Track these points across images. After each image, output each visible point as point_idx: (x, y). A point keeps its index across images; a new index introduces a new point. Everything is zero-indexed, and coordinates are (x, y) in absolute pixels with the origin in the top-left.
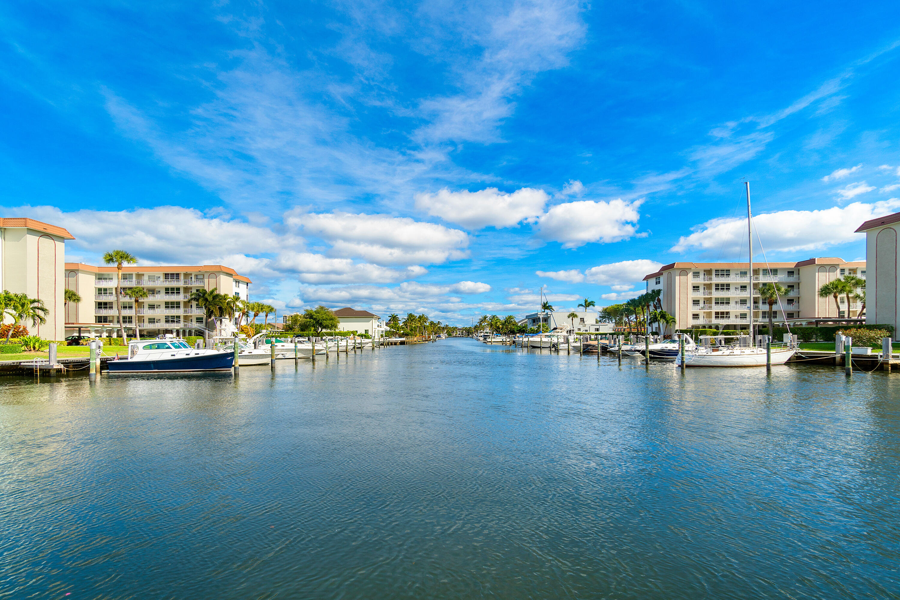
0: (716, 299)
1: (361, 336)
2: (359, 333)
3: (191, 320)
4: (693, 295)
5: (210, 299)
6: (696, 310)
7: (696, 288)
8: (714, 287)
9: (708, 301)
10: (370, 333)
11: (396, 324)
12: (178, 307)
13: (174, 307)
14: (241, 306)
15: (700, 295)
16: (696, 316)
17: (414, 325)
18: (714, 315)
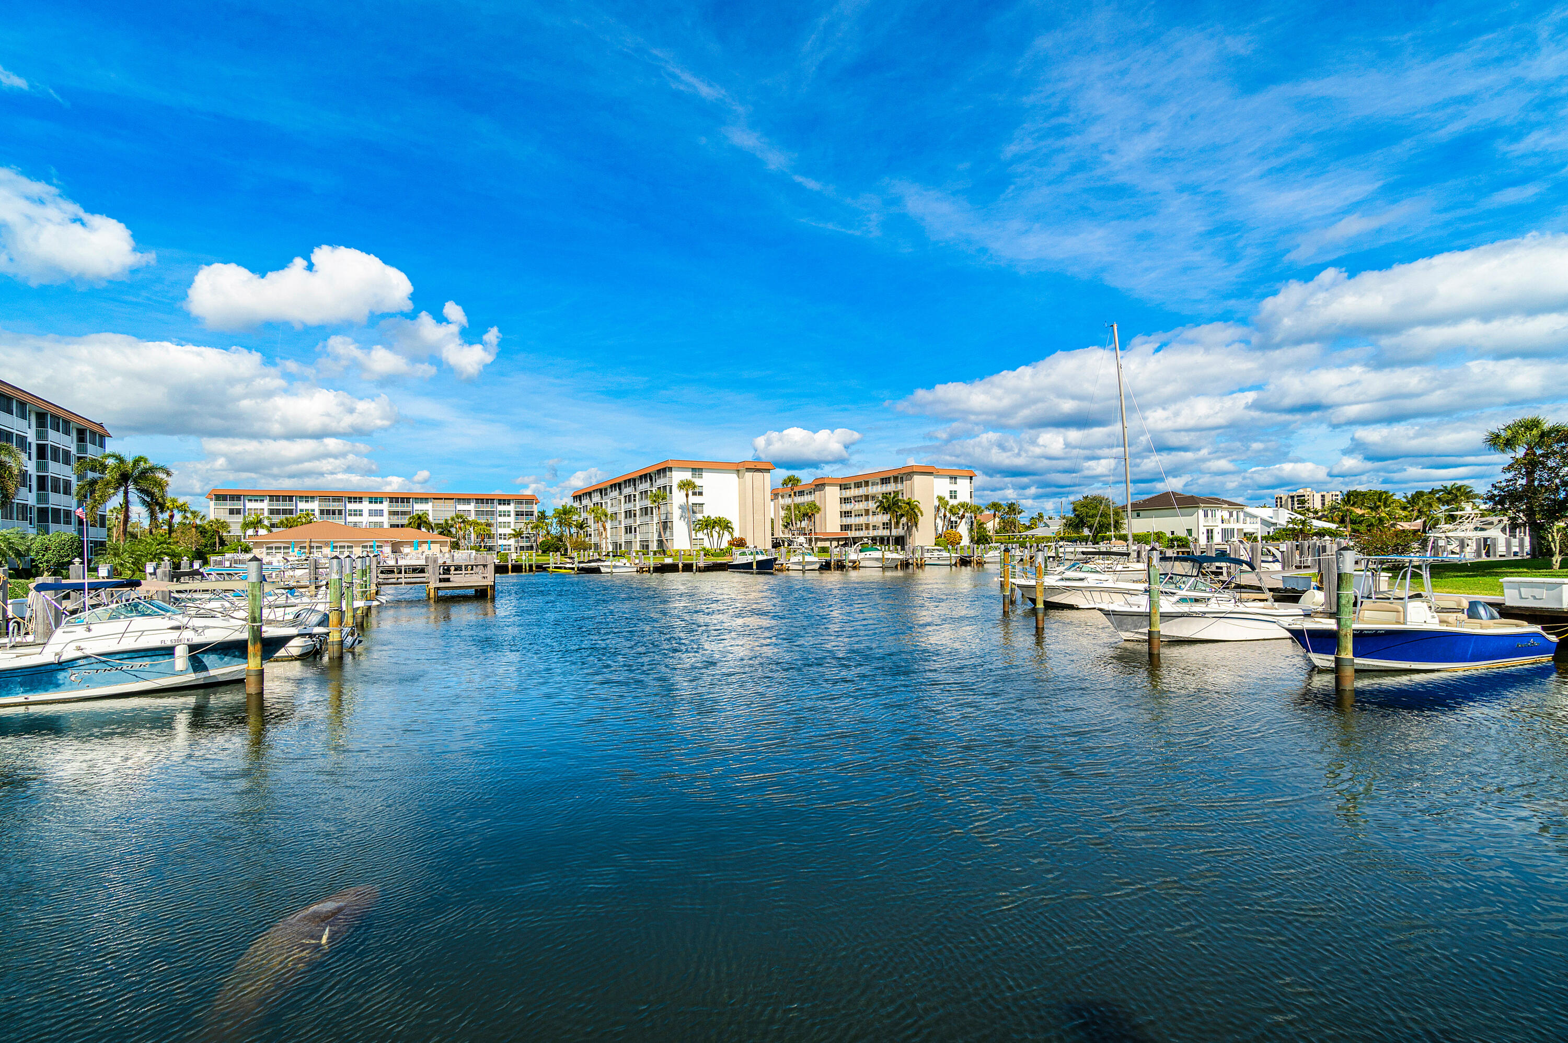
5: (891, 505)
10: (1195, 535)
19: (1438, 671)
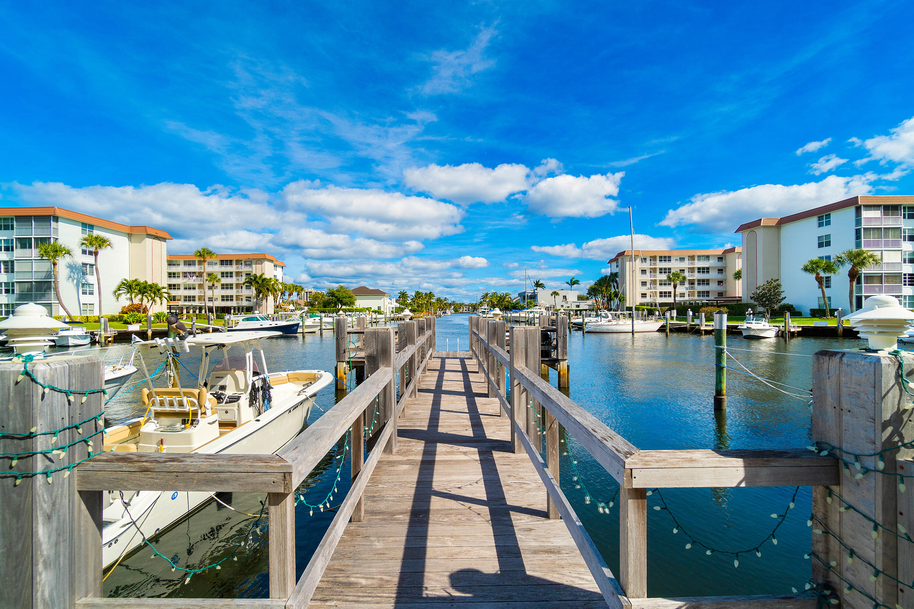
0: (660, 281)
1: (375, 312)
2: (372, 309)
3: (242, 299)
4: (640, 277)
5: (260, 282)
6: (644, 290)
7: (644, 271)
8: (658, 271)
9: (654, 282)
10: (382, 309)
11: (405, 301)
12: (232, 288)
13: (228, 288)
14: (281, 287)
15: (647, 277)
16: (644, 295)
17: (420, 302)
18: (658, 294)
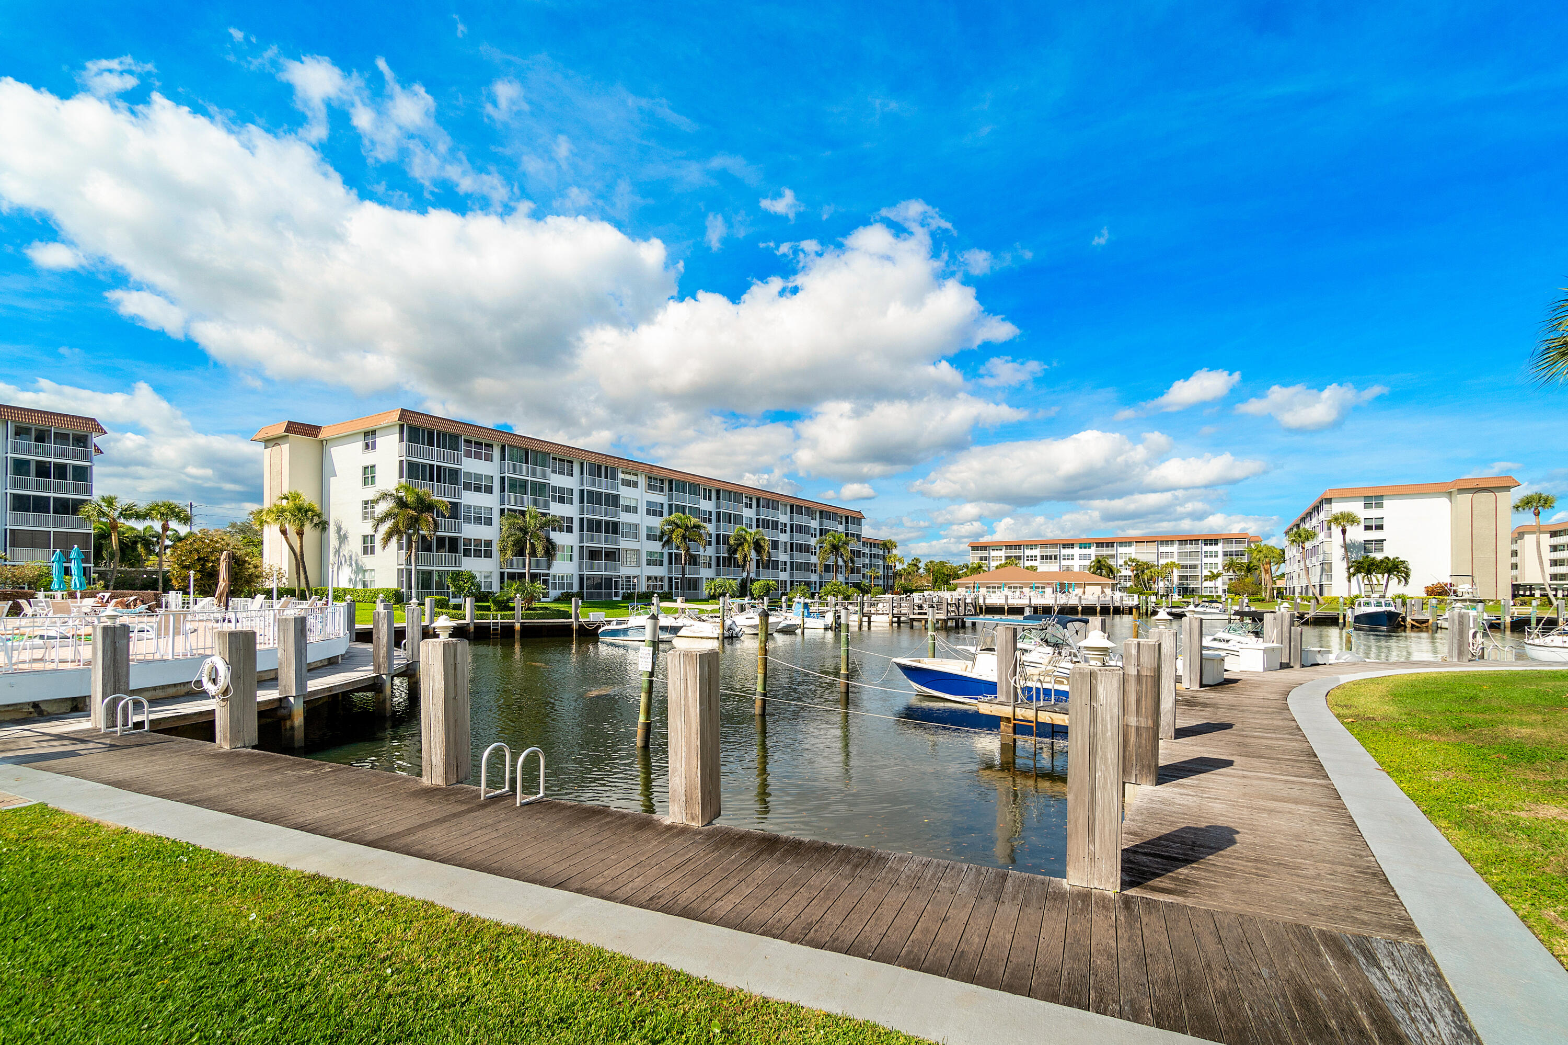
19: (963, 703)
